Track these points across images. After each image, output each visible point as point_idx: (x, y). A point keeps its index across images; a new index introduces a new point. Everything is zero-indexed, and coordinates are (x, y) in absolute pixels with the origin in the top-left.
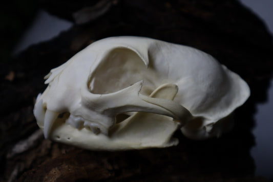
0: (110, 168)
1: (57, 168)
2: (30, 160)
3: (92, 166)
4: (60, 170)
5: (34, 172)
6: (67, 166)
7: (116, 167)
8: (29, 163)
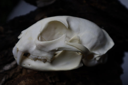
0: (50, 82)
1: (24, 81)
2: (11, 74)
3: (41, 80)
4: (25, 81)
5: (13, 82)
6: (29, 80)
7: (54, 81)
8: (11, 75)
